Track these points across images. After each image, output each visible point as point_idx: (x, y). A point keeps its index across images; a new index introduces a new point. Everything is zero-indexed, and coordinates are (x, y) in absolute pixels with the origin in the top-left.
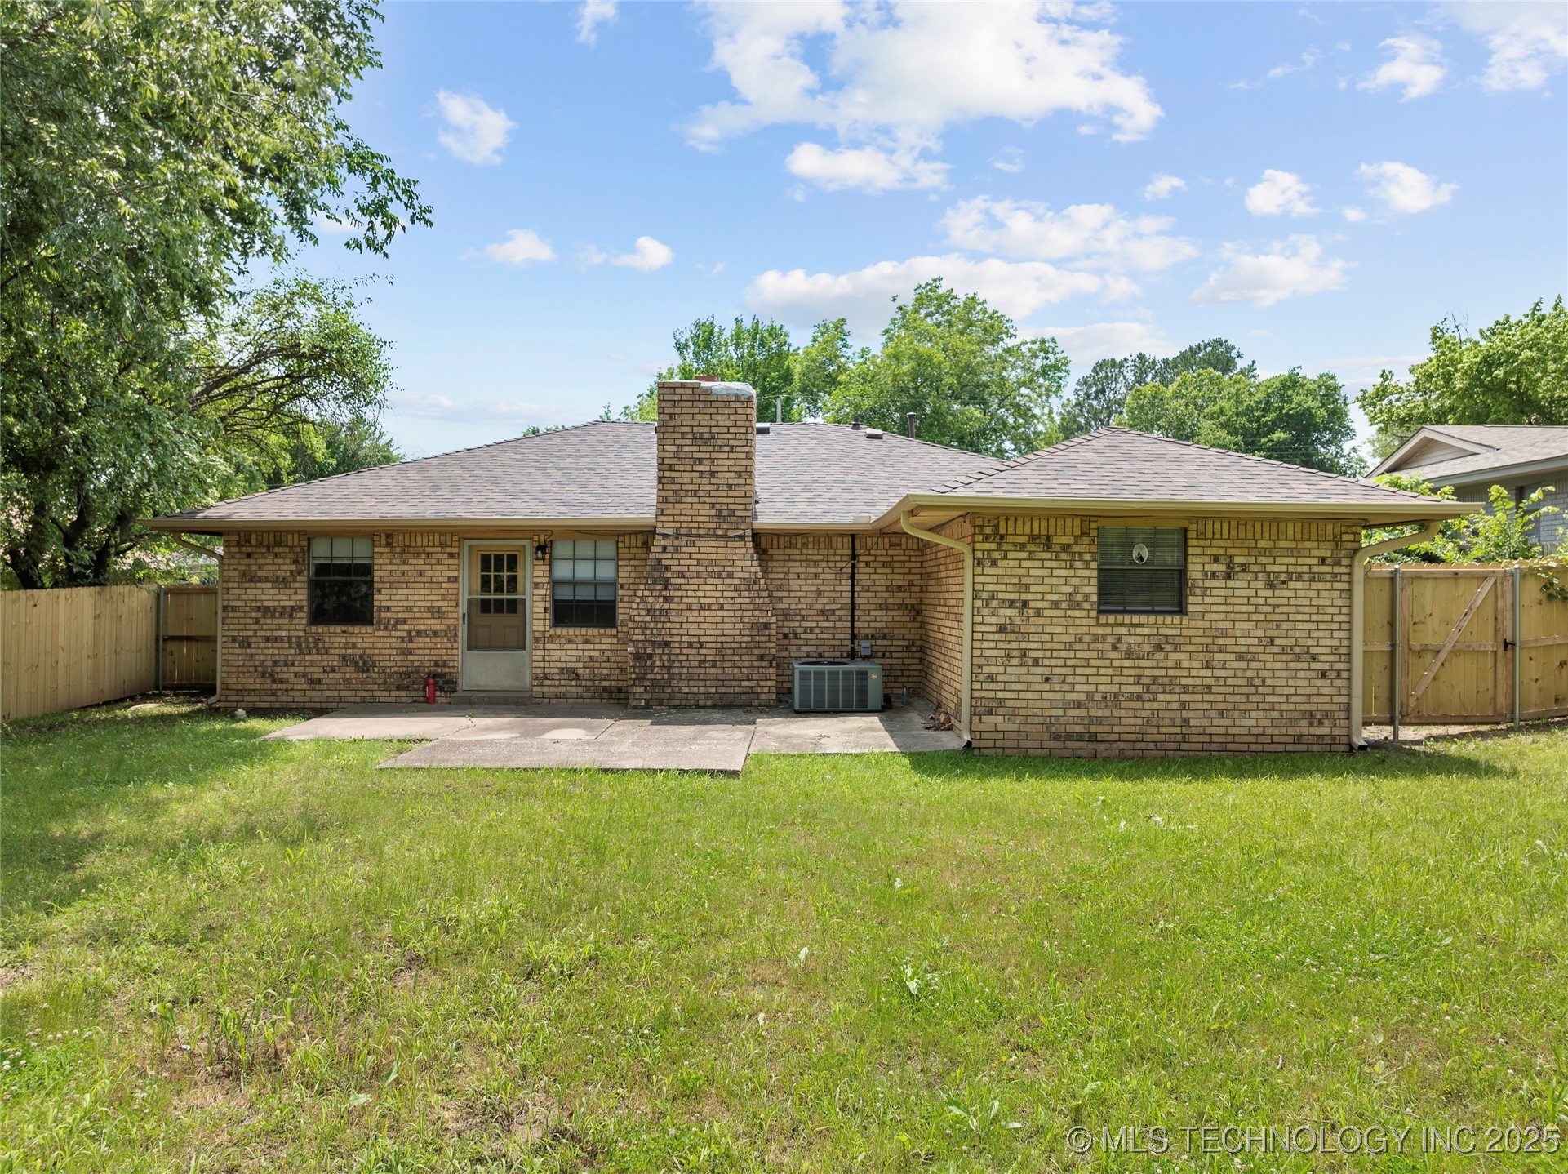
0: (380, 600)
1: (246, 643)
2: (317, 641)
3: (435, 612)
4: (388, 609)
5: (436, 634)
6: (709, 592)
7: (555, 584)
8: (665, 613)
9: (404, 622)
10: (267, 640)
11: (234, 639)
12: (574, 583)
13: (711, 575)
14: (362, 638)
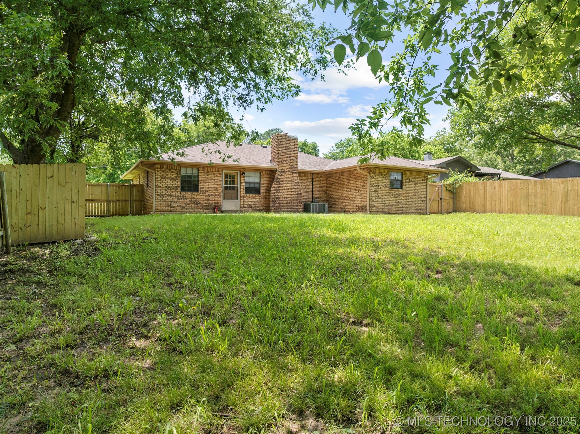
0: (201, 185)
1: (162, 196)
2: (183, 196)
3: (216, 189)
4: (203, 188)
5: (216, 195)
6: (288, 186)
7: (246, 183)
8: (279, 190)
9: (208, 191)
10: (169, 196)
11: (159, 195)
12: (250, 183)
13: (289, 181)
14: (196, 196)
